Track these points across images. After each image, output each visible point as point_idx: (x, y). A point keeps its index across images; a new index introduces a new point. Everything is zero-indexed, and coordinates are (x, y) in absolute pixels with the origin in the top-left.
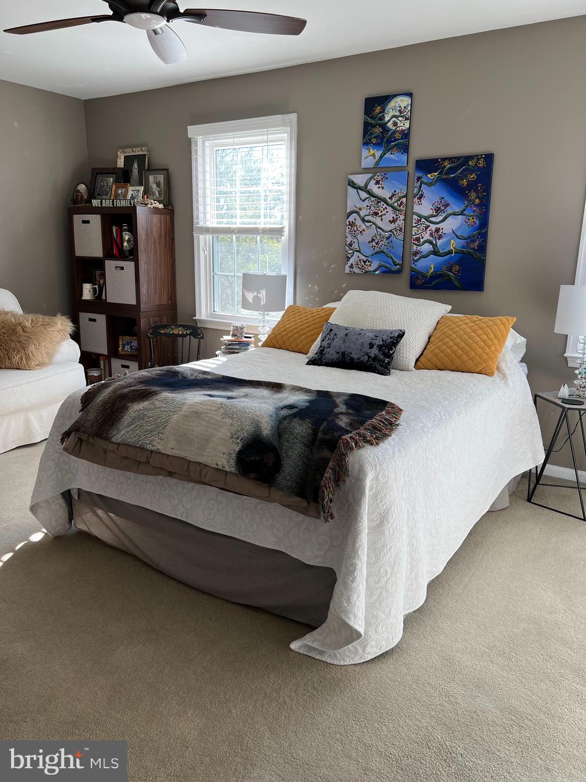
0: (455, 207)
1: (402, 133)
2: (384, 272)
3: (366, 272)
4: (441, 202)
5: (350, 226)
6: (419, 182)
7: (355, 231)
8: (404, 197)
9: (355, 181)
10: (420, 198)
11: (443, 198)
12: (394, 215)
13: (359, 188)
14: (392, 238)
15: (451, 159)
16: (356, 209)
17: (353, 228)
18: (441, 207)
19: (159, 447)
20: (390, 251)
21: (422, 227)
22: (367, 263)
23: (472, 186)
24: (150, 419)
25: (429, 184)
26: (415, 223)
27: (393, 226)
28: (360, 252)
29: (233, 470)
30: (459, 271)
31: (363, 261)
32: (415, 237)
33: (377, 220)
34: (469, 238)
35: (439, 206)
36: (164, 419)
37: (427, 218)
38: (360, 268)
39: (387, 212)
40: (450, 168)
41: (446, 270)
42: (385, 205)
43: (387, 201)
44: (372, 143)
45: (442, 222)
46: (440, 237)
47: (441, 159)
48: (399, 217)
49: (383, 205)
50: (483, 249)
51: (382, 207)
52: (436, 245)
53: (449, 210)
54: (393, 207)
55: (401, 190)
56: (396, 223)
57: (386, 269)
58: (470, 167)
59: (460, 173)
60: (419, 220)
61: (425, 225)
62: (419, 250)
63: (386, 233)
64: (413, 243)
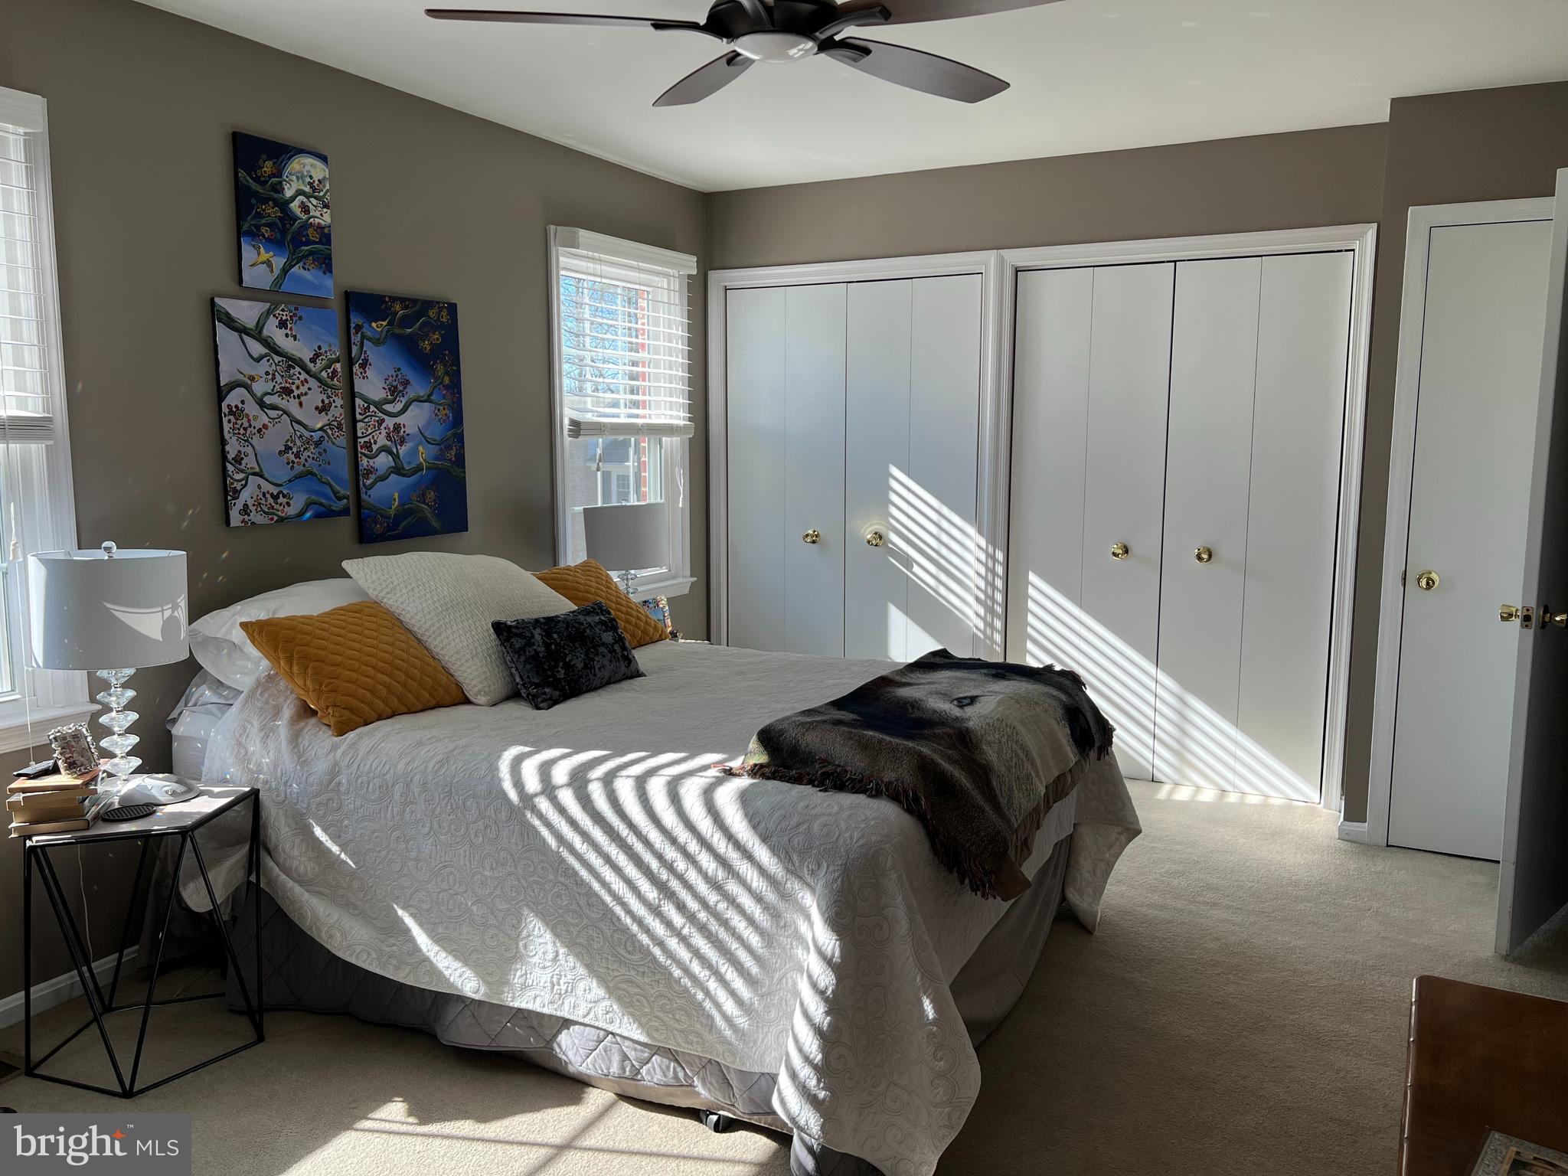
0: (418, 389)
1: (318, 230)
2: (317, 516)
3: (281, 520)
4: (397, 376)
5: (232, 417)
6: (359, 335)
7: (245, 429)
8: (337, 360)
9: (234, 313)
10: (363, 366)
11: (399, 370)
12: (324, 397)
13: (242, 330)
14: (326, 444)
15: (403, 300)
16: (241, 377)
17: (239, 422)
18: (399, 386)
21: (373, 422)
22: (281, 500)
23: (437, 352)
25: (376, 342)
26: (360, 414)
28: (262, 476)
30: (435, 500)
31: (272, 495)
32: (362, 441)
33: (292, 405)
34: (442, 442)
35: (395, 383)
37: (379, 405)
38: (265, 512)
39: (310, 389)
40: (404, 316)
41: (417, 501)
42: (304, 376)
43: (306, 365)
44: (264, 236)
45: (404, 413)
46: (402, 442)
47: (389, 297)
48: (334, 401)
49: (300, 373)
50: (460, 461)
52: (398, 456)
53: (411, 393)
54: (319, 380)
55: (330, 345)
56: (329, 414)
57: (322, 509)
58: (432, 321)
59: (420, 329)
60: (366, 408)
61: (377, 419)
62: (371, 467)
63: (312, 434)
64: (361, 453)
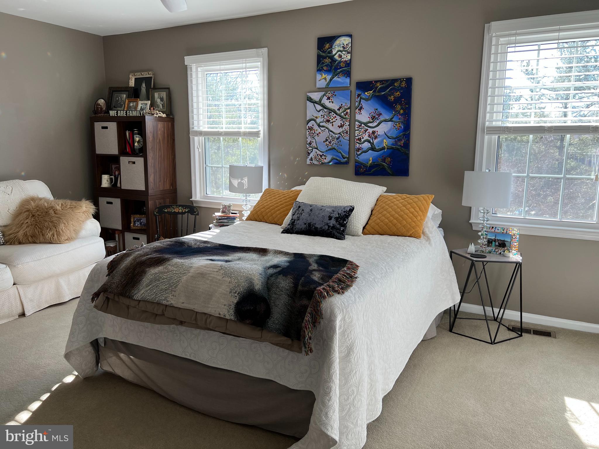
0: (386, 116)
1: (345, 63)
2: (336, 163)
3: (323, 163)
4: (375, 112)
5: (309, 130)
6: (359, 98)
7: (313, 134)
8: (348, 109)
9: (312, 97)
10: (360, 110)
11: (377, 109)
12: (342, 122)
13: (314, 102)
14: (341, 139)
15: (382, 82)
16: (313, 117)
17: (311, 132)
18: (376, 116)
19: (172, 302)
20: (339, 148)
21: (362, 131)
22: (323, 157)
23: (397, 100)
24: (164, 280)
25: (367, 100)
26: (357, 127)
27: (341, 130)
28: (317, 149)
29: (232, 318)
30: (390, 162)
31: (320, 155)
32: (357, 138)
33: (329, 126)
34: (397, 138)
35: (374, 115)
36: (175, 279)
37: (366, 124)
38: (317, 161)
39: (336, 120)
40: (381, 88)
41: (381, 162)
42: (335, 115)
43: (336, 111)
44: (324, 70)
45: (378, 126)
46: (376, 138)
47: (374, 81)
48: (345, 123)
49: (333, 114)
50: (407, 145)
51: (333, 116)
52: (373, 143)
53: (382, 118)
54: (340, 116)
55: (346, 103)
56: (343, 128)
57: (337, 161)
58: (396, 87)
59: (389, 91)
60: (360, 125)
61: (364, 129)
62: (360, 147)
63: (336, 135)
64: (356, 142)
